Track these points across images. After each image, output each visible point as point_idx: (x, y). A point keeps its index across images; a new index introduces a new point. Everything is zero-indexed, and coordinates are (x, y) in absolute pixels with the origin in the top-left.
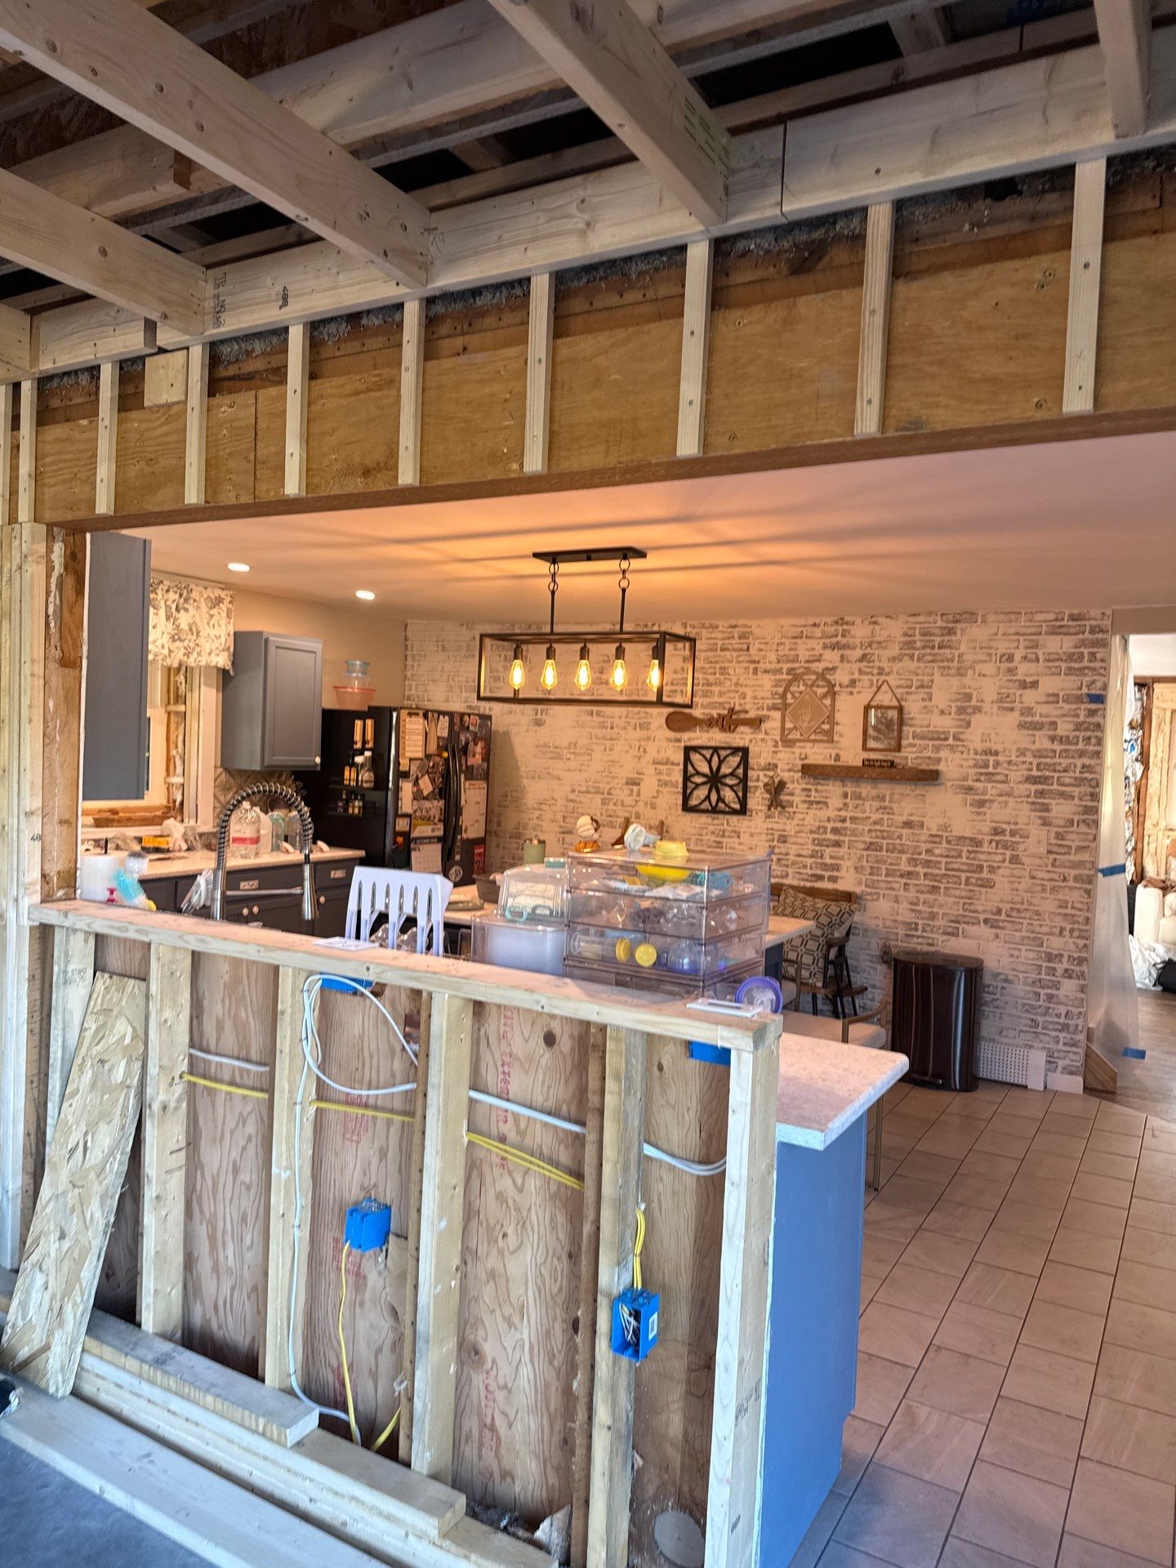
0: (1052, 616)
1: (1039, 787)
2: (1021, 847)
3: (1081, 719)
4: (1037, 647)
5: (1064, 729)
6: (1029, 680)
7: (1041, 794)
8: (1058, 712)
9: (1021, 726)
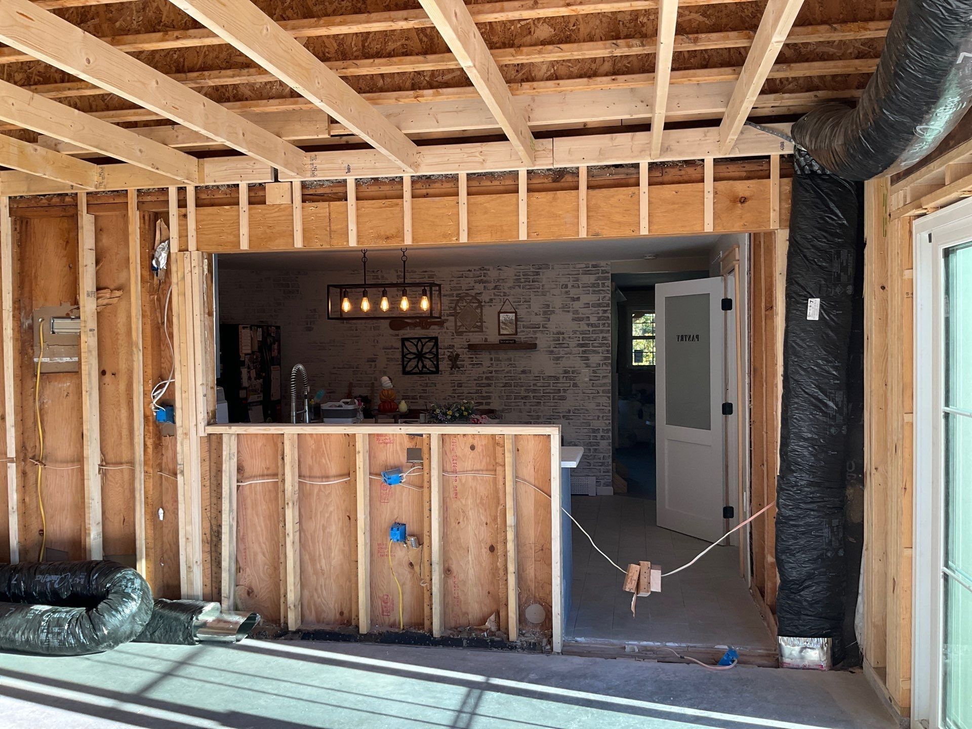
0: (584, 266)
1: (583, 349)
2: (577, 378)
3: (600, 315)
4: (577, 281)
5: (593, 320)
6: (575, 297)
7: (584, 352)
8: (590, 312)
9: (573, 319)
